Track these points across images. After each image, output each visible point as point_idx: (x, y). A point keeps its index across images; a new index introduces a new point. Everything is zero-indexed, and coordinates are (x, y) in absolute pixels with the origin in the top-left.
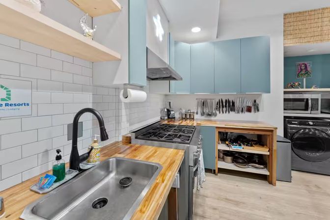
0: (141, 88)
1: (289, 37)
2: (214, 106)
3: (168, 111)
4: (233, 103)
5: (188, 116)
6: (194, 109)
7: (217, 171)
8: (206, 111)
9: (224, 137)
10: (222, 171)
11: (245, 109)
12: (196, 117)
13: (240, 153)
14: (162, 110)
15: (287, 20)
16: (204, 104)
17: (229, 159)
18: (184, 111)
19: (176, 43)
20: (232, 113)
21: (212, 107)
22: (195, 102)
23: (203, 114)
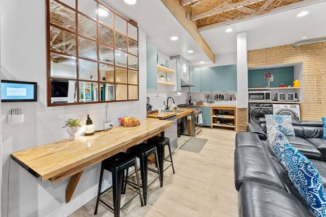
0: (180, 92)
1: (251, 62)
2: (213, 98)
3: (190, 101)
4: (223, 96)
5: (201, 103)
6: (203, 99)
7: (212, 127)
8: (209, 100)
9: (216, 111)
10: (214, 127)
11: (229, 98)
12: (204, 103)
13: (223, 119)
14: (187, 100)
15: (250, 54)
16: (208, 97)
17: (218, 122)
18: (198, 101)
19: (192, 69)
20: (222, 101)
21: (212, 98)
22: (204, 97)
23: (208, 102)
